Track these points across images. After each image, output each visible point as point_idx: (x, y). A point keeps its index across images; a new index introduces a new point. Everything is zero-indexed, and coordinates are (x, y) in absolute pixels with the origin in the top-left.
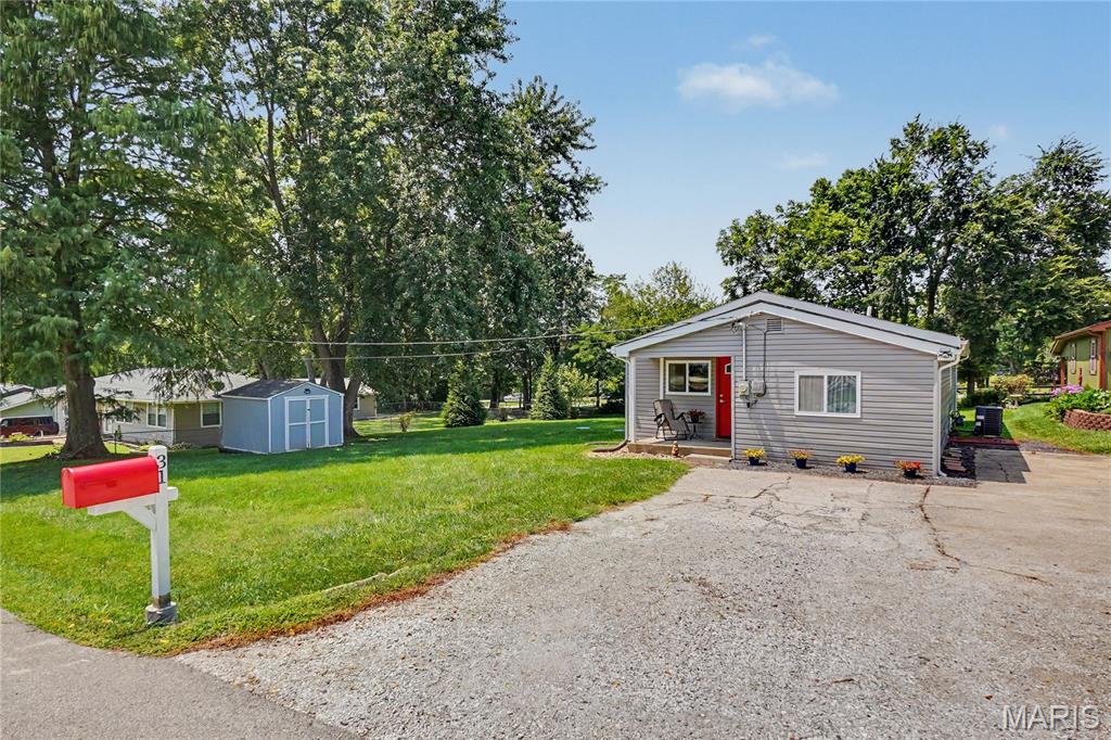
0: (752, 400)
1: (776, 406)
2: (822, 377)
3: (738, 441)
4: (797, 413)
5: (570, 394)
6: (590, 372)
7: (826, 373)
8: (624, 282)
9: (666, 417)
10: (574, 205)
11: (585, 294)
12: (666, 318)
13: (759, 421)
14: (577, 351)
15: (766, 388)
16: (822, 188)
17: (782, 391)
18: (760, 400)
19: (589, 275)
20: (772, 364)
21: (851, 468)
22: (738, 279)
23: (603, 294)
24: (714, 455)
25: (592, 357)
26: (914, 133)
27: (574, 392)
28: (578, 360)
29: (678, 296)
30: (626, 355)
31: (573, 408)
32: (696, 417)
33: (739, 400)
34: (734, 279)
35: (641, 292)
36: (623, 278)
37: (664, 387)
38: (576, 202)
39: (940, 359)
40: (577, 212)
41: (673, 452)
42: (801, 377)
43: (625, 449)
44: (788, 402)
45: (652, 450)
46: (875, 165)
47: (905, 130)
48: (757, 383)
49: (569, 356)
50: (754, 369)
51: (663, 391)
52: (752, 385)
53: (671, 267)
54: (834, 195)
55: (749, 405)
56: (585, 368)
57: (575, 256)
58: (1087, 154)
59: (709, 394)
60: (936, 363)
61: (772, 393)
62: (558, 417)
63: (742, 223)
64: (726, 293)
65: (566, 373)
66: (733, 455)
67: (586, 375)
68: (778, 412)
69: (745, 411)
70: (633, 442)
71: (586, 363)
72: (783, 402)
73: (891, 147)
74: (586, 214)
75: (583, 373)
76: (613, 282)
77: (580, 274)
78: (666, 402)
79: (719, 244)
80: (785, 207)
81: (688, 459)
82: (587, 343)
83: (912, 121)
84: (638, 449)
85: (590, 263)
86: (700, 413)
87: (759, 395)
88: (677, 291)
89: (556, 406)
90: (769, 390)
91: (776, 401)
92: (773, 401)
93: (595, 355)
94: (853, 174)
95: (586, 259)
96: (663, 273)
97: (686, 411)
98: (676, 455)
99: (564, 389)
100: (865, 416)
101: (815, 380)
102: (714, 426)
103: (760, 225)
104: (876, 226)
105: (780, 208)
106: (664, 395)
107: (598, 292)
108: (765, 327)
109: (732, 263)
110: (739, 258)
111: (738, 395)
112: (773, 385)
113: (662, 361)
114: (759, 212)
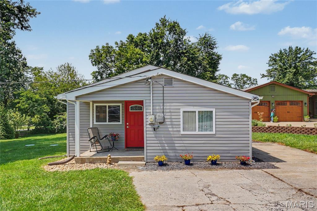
0: (156, 126)
1: (170, 129)
2: (195, 112)
3: (148, 151)
4: (182, 133)
5: (15, 125)
6: (26, 112)
7: (197, 109)
8: (42, 71)
9: (96, 139)
10: (20, 20)
11: (21, 75)
12: (65, 88)
13: (160, 139)
14: (19, 103)
15: (164, 118)
16: (131, 38)
17: (173, 120)
18: (161, 126)
19: (25, 65)
20: (168, 104)
21: (214, 163)
22: (99, 72)
23: (31, 76)
24: (133, 161)
25: (27, 105)
26: (164, 22)
27: (17, 124)
28: (19, 107)
29: (70, 79)
30: (74, 99)
31: (16, 132)
32: (114, 137)
33: (148, 126)
34: (97, 72)
35: (51, 76)
36: (42, 69)
37: (93, 120)
38: (21, 19)
39: (253, 101)
40: (22, 25)
41: (108, 161)
42: (184, 112)
43: (73, 161)
44: (177, 127)
45: (92, 161)
46: (152, 31)
47: (160, 21)
48: (160, 116)
49: (13, 106)
50: (157, 108)
51: (92, 122)
52: (157, 117)
53: (66, 65)
54: (136, 41)
55: (154, 129)
56: (23, 111)
57: (17, 55)
58: (212, 39)
59: (121, 123)
60: (250, 103)
61: (168, 122)
62: (8, 138)
63: (100, 48)
64: (93, 78)
65: (13, 114)
66: (145, 159)
67: (24, 115)
68: (172, 133)
69: (152, 133)
70: (78, 157)
71: (24, 109)
72: (174, 127)
73: (156, 26)
74: (27, 27)
75: (22, 114)
76: (37, 71)
77: (19, 65)
78: (94, 129)
79: (90, 56)
80: (119, 43)
81: (119, 165)
82: (24, 99)
83: (163, 17)
84: (82, 161)
85: (25, 59)
86: (117, 135)
87: (161, 123)
88: (69, 76)
89: (7, 132)
90: (166, 120)
91: (170, 126)
92: (169, 126)
93: (29, 104)
94: (142, 34)
95: (23, 57)
96: (63, 68)
97: (108, 134)
98: (110, 163)
99: (10, 122)
100: (218, 133)
101: (190, 114)
102: (124, 141)
103: (108, 50)
104: (153, 55)
105: (116, 43)
106: (93, 125)
107: (29, 75)
108: (163, 83)
109: (96, 65)
110: (99, 63)
111: (148, 123)
112: (169, 117)
113: (91, 103)
114: (107, 44)
